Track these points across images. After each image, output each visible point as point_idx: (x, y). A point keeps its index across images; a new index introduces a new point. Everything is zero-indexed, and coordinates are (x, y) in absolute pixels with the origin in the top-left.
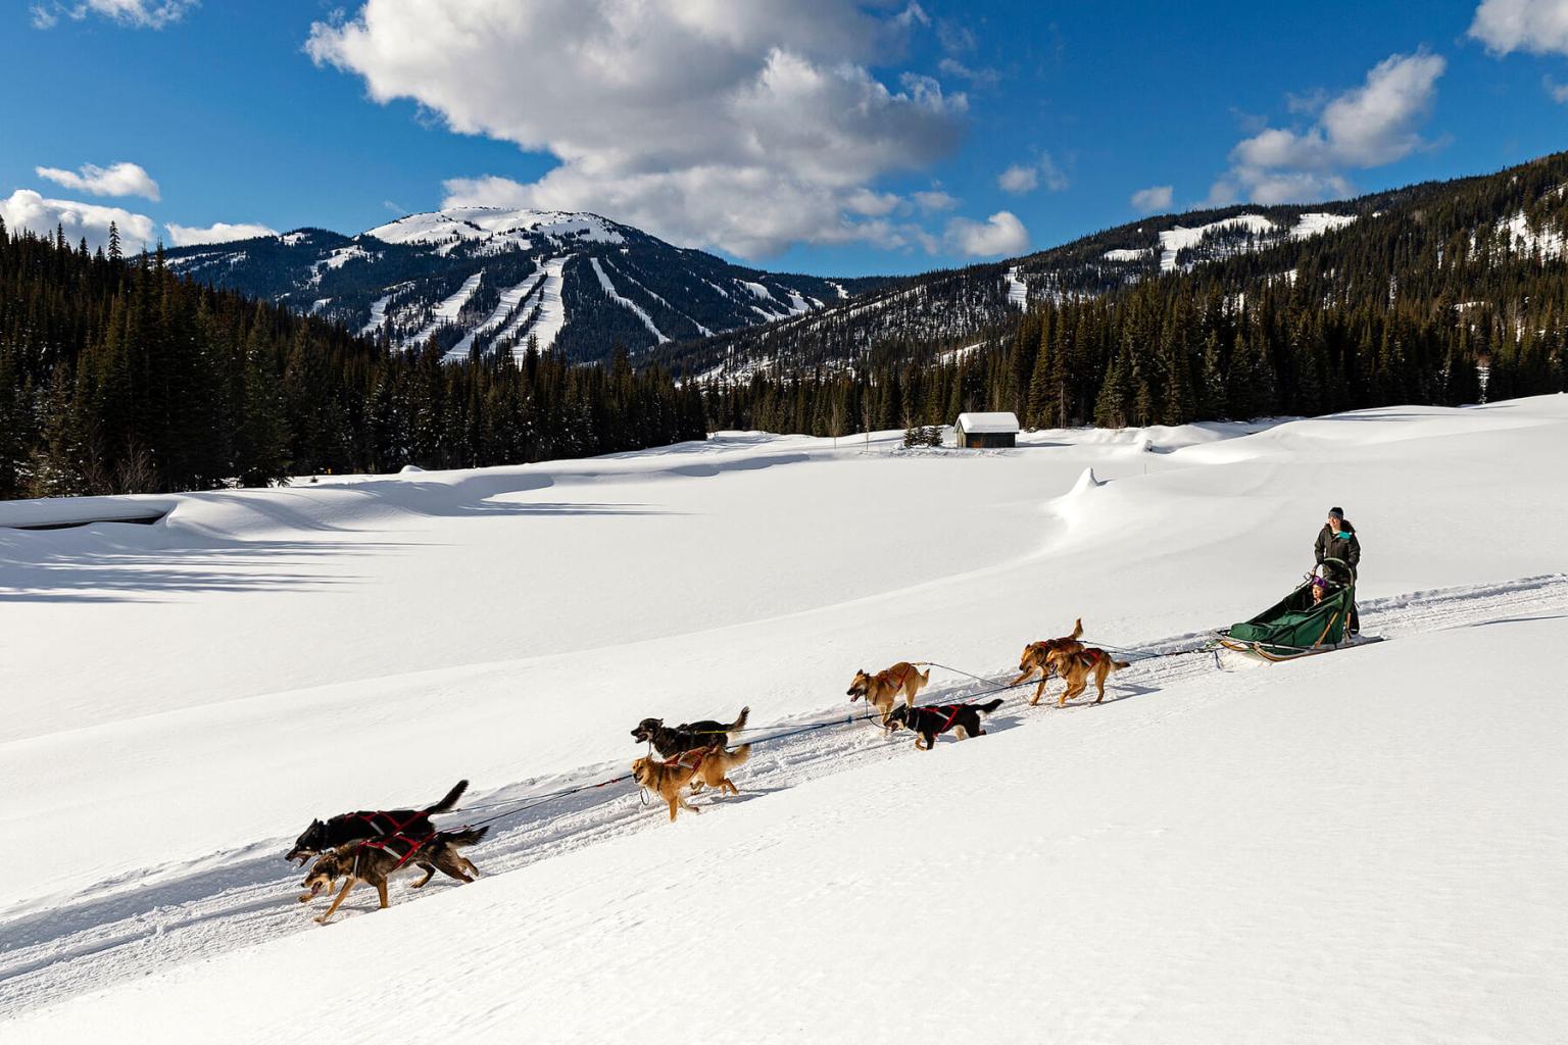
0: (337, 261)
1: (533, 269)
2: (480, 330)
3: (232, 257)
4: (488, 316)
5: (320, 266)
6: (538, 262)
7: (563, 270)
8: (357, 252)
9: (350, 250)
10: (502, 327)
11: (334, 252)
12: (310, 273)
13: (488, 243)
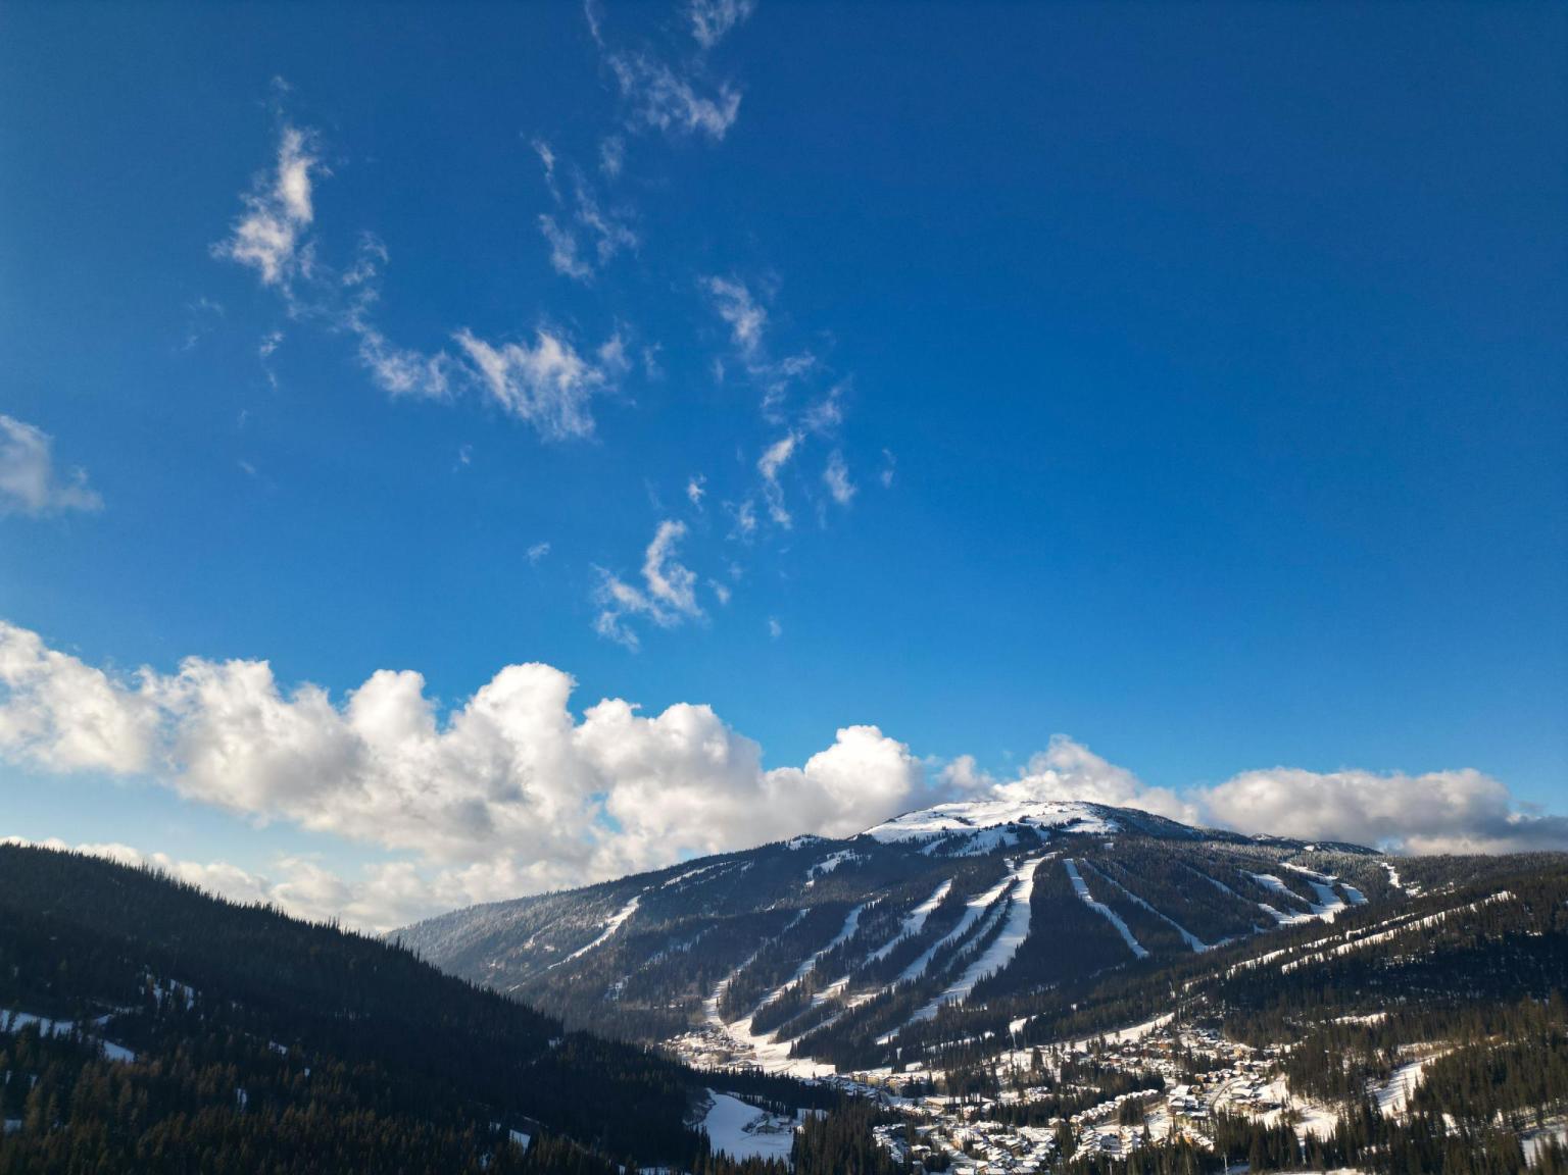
0: (830, 865)
1: (1007, 873)
2: (941, 943)
3: (744, 865)
4: (952, 928)
5: (815, 870)
6: (1011, 865)
7: (1035, 874)
8: (848, 857)
9: (843, 853)
10: (964, 939)
11: (828, 856)
12: (807, 876)
13: (974, 839)
